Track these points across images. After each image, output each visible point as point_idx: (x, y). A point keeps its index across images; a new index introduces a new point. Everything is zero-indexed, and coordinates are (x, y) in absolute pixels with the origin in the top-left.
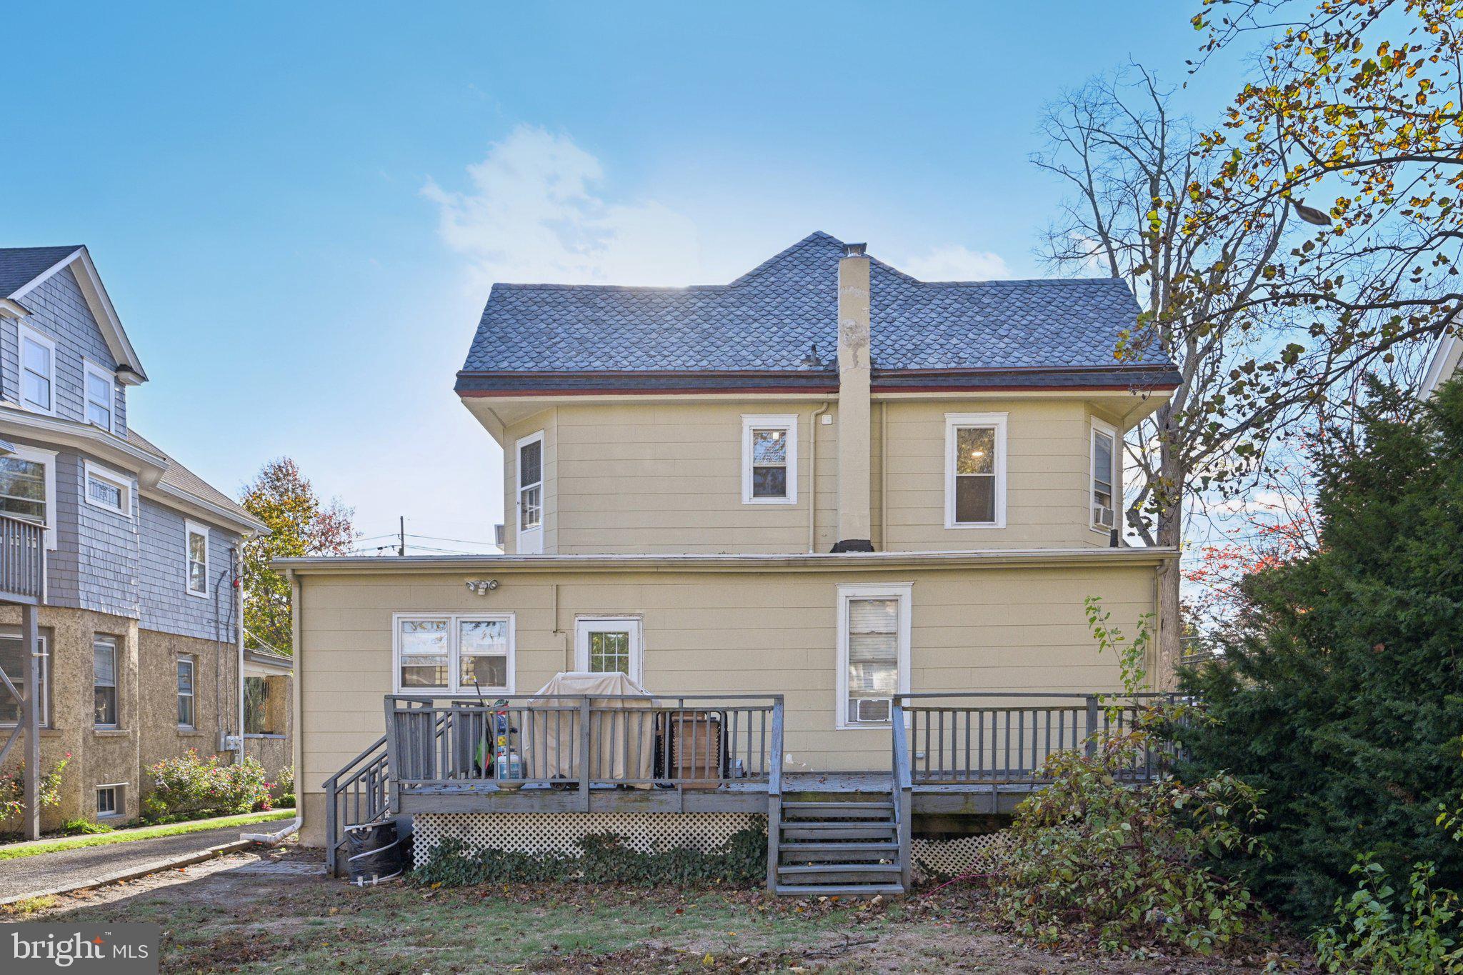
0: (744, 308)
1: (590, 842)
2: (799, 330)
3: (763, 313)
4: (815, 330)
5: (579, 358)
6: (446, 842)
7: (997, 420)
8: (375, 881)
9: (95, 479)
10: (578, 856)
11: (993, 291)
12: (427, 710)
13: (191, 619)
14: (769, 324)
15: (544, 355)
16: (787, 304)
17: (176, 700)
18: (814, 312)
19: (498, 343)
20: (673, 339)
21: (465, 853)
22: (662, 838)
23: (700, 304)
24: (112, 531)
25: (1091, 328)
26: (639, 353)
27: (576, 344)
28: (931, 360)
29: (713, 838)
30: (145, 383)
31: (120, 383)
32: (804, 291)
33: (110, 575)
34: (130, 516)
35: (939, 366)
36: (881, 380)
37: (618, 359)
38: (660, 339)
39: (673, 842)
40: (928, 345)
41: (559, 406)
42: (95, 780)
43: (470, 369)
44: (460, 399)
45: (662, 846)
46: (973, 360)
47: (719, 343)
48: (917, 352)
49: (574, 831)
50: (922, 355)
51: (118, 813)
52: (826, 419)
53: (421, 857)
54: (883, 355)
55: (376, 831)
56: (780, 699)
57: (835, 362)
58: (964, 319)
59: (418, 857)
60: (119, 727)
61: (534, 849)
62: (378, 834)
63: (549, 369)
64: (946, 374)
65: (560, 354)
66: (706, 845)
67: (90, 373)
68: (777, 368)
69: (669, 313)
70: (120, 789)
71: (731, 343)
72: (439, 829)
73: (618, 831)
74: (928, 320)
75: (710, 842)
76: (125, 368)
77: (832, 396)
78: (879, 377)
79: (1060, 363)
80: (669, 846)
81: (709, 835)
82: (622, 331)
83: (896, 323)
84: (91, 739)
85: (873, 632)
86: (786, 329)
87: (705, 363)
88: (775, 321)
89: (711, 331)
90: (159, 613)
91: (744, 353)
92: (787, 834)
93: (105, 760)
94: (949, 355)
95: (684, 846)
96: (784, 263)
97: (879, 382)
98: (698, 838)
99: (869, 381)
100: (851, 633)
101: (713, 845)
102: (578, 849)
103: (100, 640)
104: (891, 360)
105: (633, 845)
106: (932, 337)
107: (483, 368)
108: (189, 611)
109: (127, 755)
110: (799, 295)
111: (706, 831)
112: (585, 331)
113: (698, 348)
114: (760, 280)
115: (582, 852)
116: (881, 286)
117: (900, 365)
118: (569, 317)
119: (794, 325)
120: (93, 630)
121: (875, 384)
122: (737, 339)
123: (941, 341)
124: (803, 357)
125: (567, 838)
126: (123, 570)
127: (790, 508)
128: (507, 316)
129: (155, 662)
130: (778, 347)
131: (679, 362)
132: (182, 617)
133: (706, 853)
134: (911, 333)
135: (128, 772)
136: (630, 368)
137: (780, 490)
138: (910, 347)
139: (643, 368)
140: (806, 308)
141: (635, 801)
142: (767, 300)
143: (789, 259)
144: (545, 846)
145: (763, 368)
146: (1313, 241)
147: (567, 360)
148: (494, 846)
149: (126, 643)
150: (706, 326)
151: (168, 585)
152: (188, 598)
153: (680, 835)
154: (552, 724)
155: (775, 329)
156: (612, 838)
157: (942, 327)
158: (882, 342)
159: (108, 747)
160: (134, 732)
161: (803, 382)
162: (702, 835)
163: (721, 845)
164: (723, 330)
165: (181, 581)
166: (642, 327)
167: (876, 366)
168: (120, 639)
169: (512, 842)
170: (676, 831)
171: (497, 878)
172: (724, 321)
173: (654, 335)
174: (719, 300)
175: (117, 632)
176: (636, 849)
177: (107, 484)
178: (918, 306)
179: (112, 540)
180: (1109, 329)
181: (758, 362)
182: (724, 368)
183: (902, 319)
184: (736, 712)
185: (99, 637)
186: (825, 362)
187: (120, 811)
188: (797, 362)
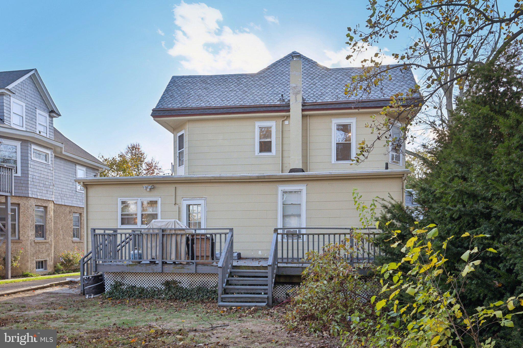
0: (261, 82)
1: (167, 284)
2: (280, 89)
3: (268, 83)
4: (285, 88)
5: (197, 102)
6: (116, 283)
7: (351, 121)
8: (92, 297)
9: (36, 151)
10: (163, 289)
11: (356, 71)
12: (115, 233)
13: (79, 201)
14: (269, 87)
15: (185, 102)
16: (277, 79)
17: (72, 229)
18: (286, 82)
19: (170, 98)
20: (232, 94)
21: (123, 287)
22: (193, 283)
23: (245, 81)
24: (42, 169)
25: (392, 84)
26: (219, 100)
27: (197, 97)
28: (327, 98)
29: (211, 283)
30: (60, 117)
31: (51, 117)
32: (284, 74)
33: (42, 185)
34: (50, 164)
35: (330, 100)
36: (306, 107)
37: (211, 102)
38: (228, 94)
39: (197, 284)
40: (327, 93)
41: (189, 121)
42: (35, 258)
43: (158, 108)
44: (153, 119)
45: (193, 286)
46: (343, 98)
47: (249, 95)
48: (322, 95)
49: (161, 279)
50: (324, 97)
51: (45, 269)
52: (286, 122)
53: (108, 288)
54: (309, 97)
55: (93, 278)
56: (231, 230)
57: (289, 100)
58: (343, 82)
59: (106, 288)
60: (45, 239)
61: (147, 286)
62: (94, 279)
63: (185, 107)
64: (331, 104)
65: (190, 101)
66: (209, 286)
67: (39, 114)
68: (268, 103)
69: (233, 84)
70: (46, 261)
71: (253, 95)
72: (114, 278)
73: (177, 280)
74: (329, 83)
75: (210, 284)
76: (52, 111)
77: (287, 114)
78: (305, 105)
79: (377, 98)
80: (195, 286)
81: (210, 282)
82: (215, 92)
83: (317, 85)
84: (33, 243)
85: (292, 204)
86: (275, 89)
87: (242, 102)
88: (271, 86)
89: (247, 90)
90: (65, 198)
91: (257, 98)
92: (230, 282)
93: (39, 251)
94: (334, 96)
95: (201, 286)
96: (279, 64)
97: (305, 107)
98: (206, 283)
99: (301, 107)
100: (283, 204)
101: (212, 286)
102: (163, 286)
103: (38, 208)
104: (312, 99)
105: (182, 285)
106: (329, 89)
107: (162, 107)
108: (78, 198)
109: (48, 249)
110: (282, 76)
111: (209, 280)
112: (201, 92)
113: (241, 97)
114: (269, 70)
115: (164, 288)
116: (314, 71)
117: (314, 101)
118: (196, 87)
119: (278, 87)
120: (34, 205)
121: (303, 108)
122: (255, 93)
123: (332, 91)
124: (279, 99)
125: (159, 282)
126: (47, 183)
127: (273, 157)
128: (175, 88)
129: (64, 216)
130: (270, 96)
131: (233, 102)
132: (75, 200)
133: (209, 288)
134: (322, 88)
135: (49, 255)
136: (214, 105)
137: (269, 150)
138: (320, 93)
139: (219, 105)
140: (284, 80)
141: (179, 268)
142: (270, 78)
143: (281, 62)
144: (151, 285)
145: (263, 103)
146: (417, 42)
147: (193, 104)
148: (133, 285)
149: (48, 209)
150: (245, 89)
151: (69, 188)
152: (77, 193)
153: (199, 281)
154: (149, 239)
155: (270, 89)
156: (175, 282)
157: (334, 86)
158: (309, 92)
159: (40, 246)
160: (51, 241)
161: (277, 108)
162: (207, 282)
163: (214, 286)
164: (252, 90)
165: (74, 187)
166: (222, 90)
167: (305, 102)
168: (46, 208)
169: (139, 283)
170: (198, 280)
171: (132, 296)
172: (253, 87)
173: (226, 93)
174: (252, 79)
175: (44, 205)
176: (184, 286)
177: (40, 153)
178: (326, 78)
179: (42, 172)
180: (399, 84)
181: (262, 101)
182: (248, 104)
183: (319, 83)
184: (215, 235)
185: (38, 207)
186: (286, 101)
187: (46, 269)
188: (276, 101)
